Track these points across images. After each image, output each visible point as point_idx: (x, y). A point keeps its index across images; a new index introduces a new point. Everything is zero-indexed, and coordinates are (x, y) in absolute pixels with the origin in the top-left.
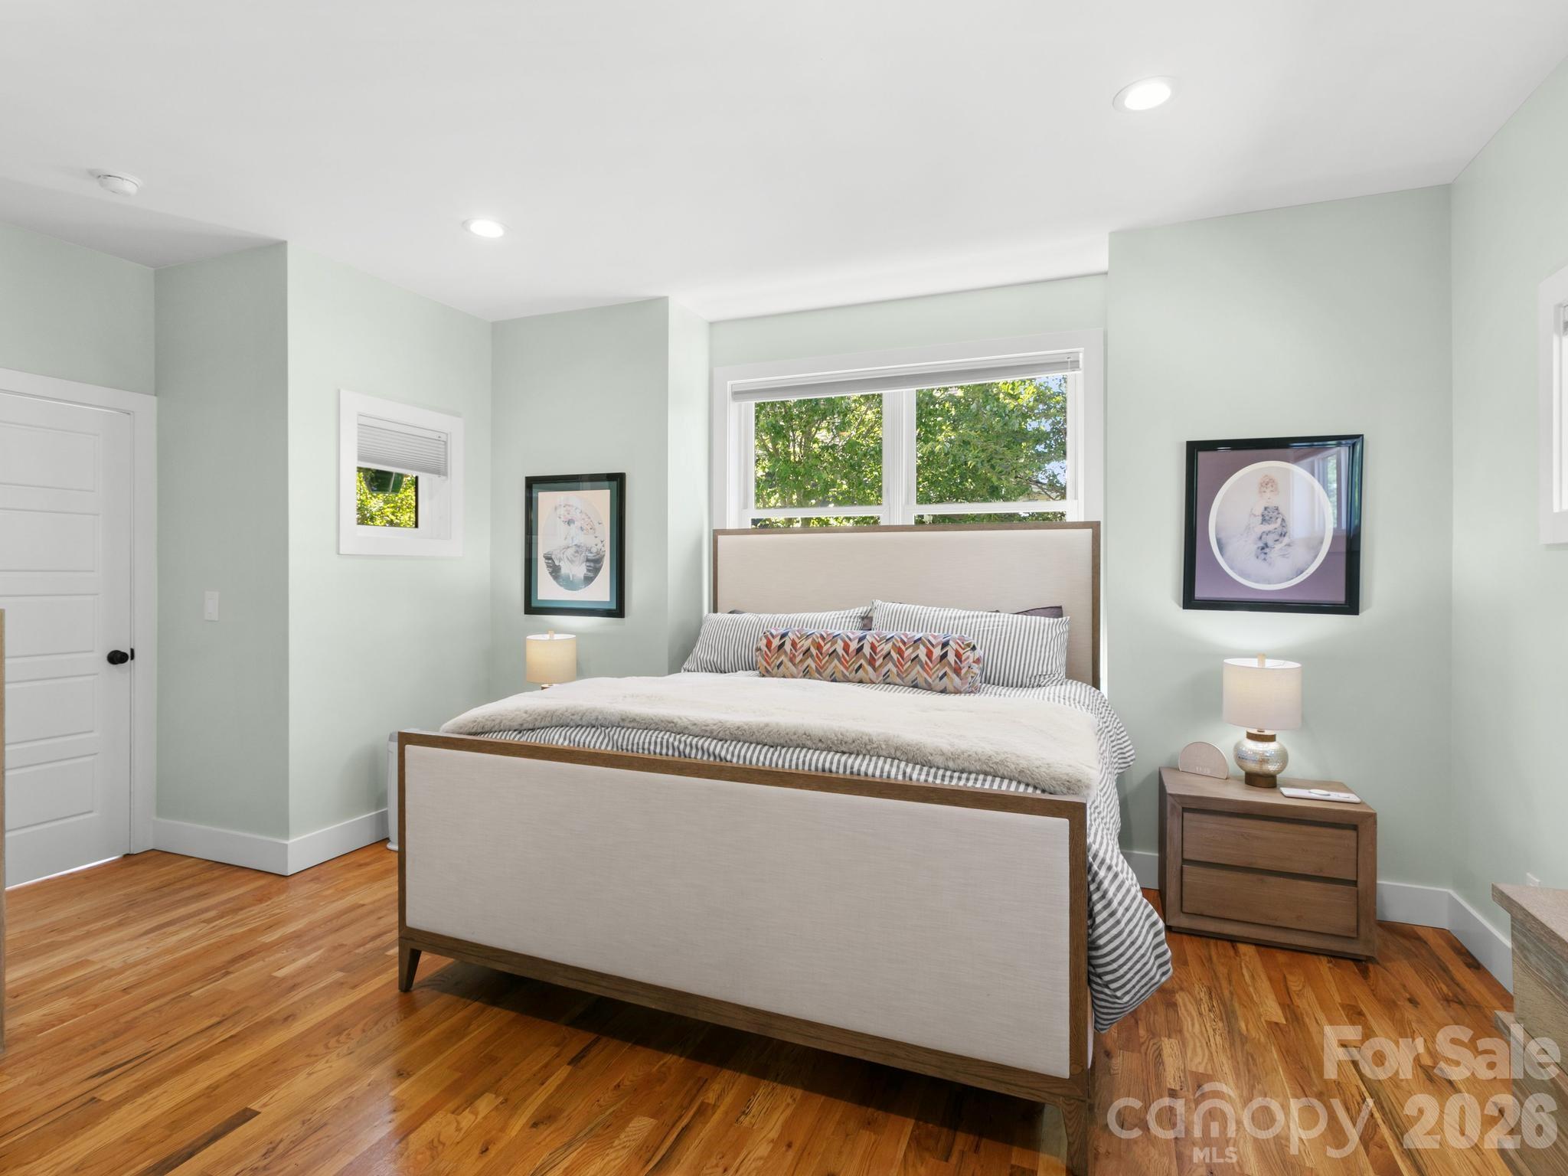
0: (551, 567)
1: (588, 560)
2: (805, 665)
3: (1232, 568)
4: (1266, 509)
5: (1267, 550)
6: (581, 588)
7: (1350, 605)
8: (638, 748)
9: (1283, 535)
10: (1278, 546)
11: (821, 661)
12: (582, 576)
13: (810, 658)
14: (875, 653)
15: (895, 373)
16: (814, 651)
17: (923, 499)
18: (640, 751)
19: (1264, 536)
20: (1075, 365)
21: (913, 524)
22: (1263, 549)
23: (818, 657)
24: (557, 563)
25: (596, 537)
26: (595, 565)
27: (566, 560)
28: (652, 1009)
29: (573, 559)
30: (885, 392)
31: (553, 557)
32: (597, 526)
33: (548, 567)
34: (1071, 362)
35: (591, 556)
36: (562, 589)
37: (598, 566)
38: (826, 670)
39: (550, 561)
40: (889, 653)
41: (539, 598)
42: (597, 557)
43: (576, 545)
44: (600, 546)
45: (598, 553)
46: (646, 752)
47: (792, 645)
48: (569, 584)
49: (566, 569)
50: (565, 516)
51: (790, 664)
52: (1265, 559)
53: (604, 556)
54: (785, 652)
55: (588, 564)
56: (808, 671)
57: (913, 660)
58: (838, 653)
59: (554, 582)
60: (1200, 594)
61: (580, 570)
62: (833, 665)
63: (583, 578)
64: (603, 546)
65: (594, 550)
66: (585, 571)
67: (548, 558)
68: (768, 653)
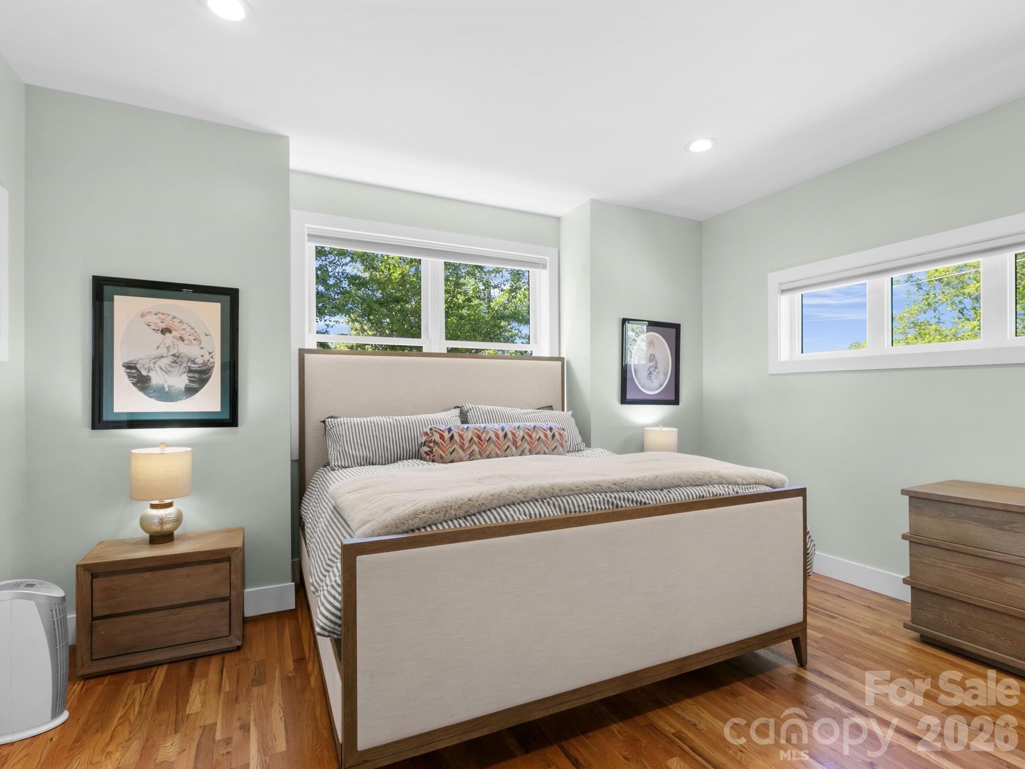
0: (134, 377)
1: (190, 371)
2: (471, 450)
3: (639, 383)
4: (651, 355)
5: (651, 375)
6: (181, 399)
7: (676, 402)
8: (584, 509)
9: (656, 368)
10: (655, 373)
11: (482, 446)
12: (182, 387)
13: (474, 445)
14: (516, 437)
15: (433, 247)
16: (476, 439)
17: (450, 336)
18: (587, 510)
19: (650, 369)
20: (544, 266)
21: (446, 352)
22: (650, 374)
23: (480, 443)
24: (144, 373)
25: (202, 348)
26: (200, 377)
27: (158, 370)
28: (613, 696)
29: (170, 369)
30: (423, 259)
31: (138, 366)
32: (202, 337)
33: (129, 377)
34: (542, 264)
35: (194, 367)
36: (153, 400)
37: (204, 376)
38: (485, 452)
39: (134, 371)
40: (524, 437)
41: (115, 411)
42: (204, 368)
43: (174, 355)
44: (207, 357)
45: (204, 364)
46: (591, 510)
47: (459, 436)
48: (163, 395)
49: (157, 379)
50: (156, 324)
51: (460, 451)
52: (650, 379)
53: (213, 367)
54: (456, 442)
55: (191, 375)
56: (473, 454)
57: (538, 440)
58: (492, 439)
59: (141, 394)
60: (629, 396)
61: (180, 381)
62: (490, 448)
63: (183, 389)
64: (212, 358)
65: (200, 361)
66: (187, 382)
67: (130, 367)
68: (443, 443)
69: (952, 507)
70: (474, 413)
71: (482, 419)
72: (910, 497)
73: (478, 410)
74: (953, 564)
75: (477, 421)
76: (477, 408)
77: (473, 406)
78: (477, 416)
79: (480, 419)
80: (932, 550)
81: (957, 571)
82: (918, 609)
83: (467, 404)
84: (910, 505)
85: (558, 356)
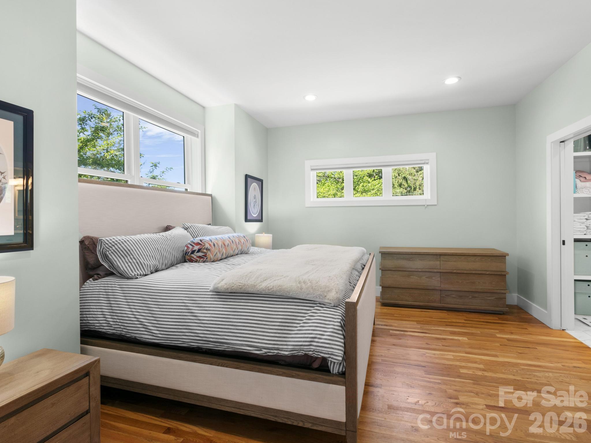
3: (251, 211)
4: (254, 195)
9: (256, 202)
10: (256, 205)
19: (254, 203)
22: (254, 206)
52: (254, 209)
69: (395, 255)
70: (195, 229)
71: (201, 233)
72: (382, 254)
73: (196, 227)
74: (395, 275)
75: (198, 234)
76: (195, 226)
77: (192, 224)
78: (197, 231)
79: (200, 233)
80: (389, 272)
81: (397, 278)
82: (384, 295)
83: (186, 224)
84: (381, 257)
85: (205, 193)
